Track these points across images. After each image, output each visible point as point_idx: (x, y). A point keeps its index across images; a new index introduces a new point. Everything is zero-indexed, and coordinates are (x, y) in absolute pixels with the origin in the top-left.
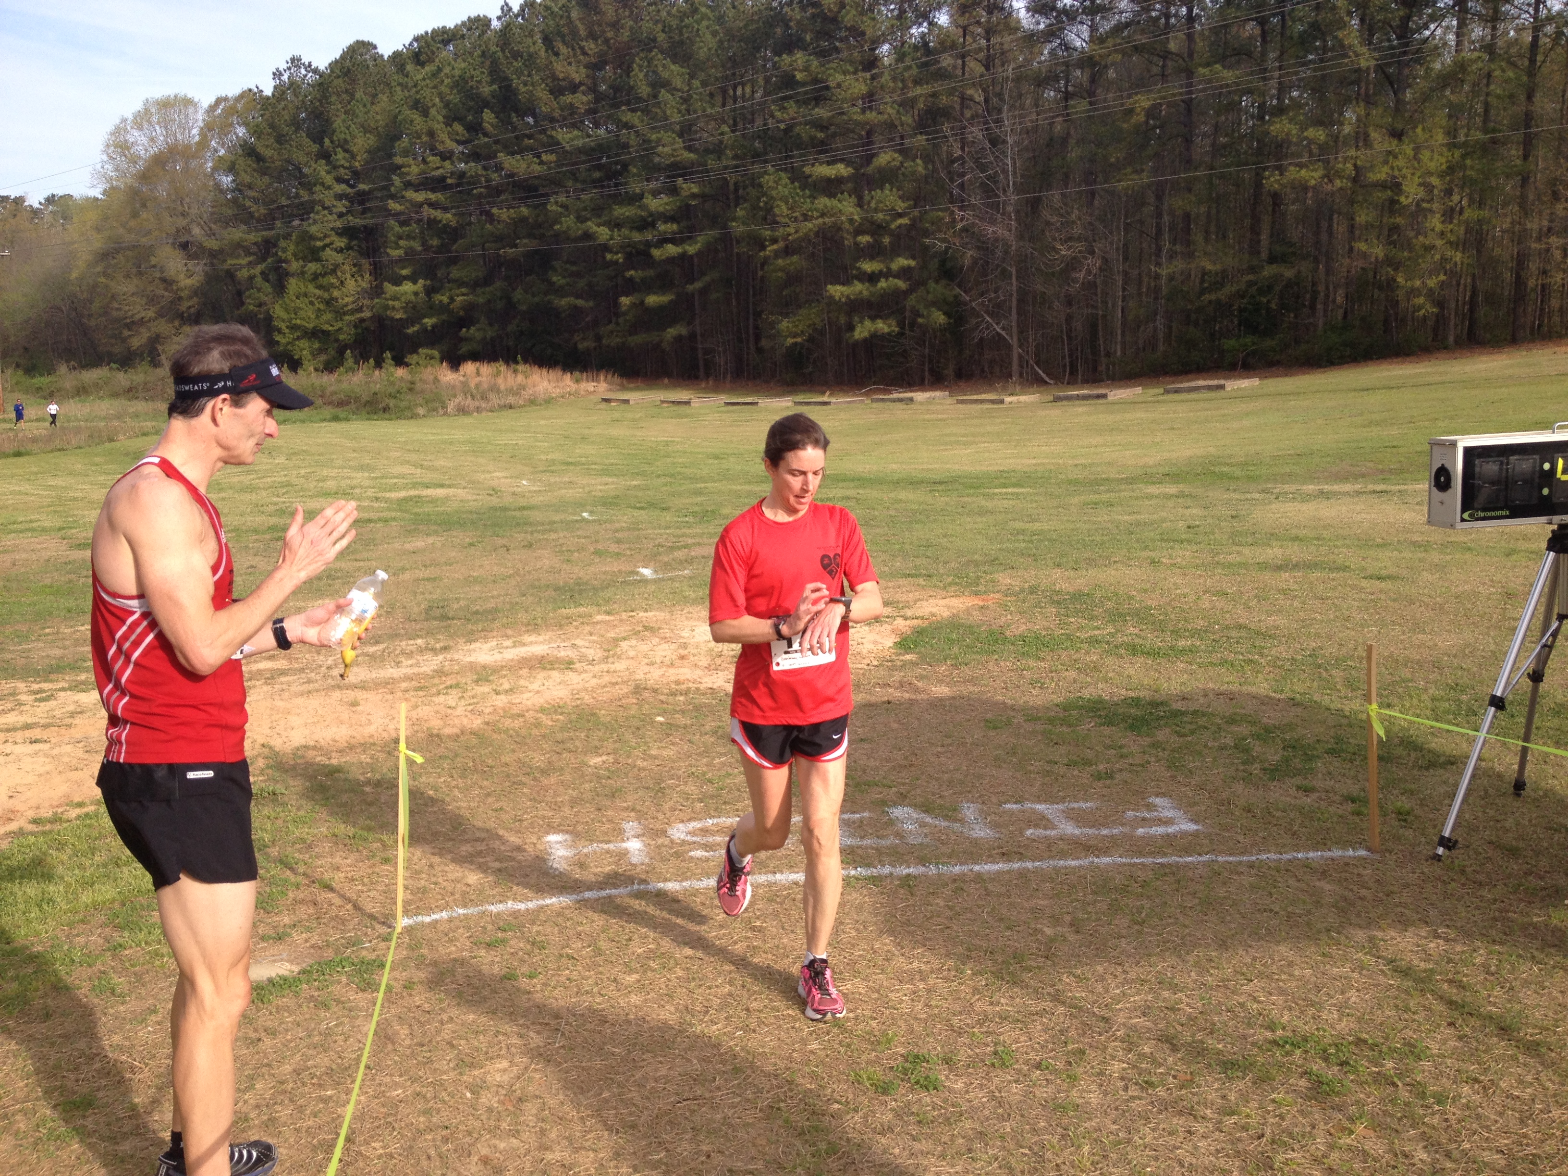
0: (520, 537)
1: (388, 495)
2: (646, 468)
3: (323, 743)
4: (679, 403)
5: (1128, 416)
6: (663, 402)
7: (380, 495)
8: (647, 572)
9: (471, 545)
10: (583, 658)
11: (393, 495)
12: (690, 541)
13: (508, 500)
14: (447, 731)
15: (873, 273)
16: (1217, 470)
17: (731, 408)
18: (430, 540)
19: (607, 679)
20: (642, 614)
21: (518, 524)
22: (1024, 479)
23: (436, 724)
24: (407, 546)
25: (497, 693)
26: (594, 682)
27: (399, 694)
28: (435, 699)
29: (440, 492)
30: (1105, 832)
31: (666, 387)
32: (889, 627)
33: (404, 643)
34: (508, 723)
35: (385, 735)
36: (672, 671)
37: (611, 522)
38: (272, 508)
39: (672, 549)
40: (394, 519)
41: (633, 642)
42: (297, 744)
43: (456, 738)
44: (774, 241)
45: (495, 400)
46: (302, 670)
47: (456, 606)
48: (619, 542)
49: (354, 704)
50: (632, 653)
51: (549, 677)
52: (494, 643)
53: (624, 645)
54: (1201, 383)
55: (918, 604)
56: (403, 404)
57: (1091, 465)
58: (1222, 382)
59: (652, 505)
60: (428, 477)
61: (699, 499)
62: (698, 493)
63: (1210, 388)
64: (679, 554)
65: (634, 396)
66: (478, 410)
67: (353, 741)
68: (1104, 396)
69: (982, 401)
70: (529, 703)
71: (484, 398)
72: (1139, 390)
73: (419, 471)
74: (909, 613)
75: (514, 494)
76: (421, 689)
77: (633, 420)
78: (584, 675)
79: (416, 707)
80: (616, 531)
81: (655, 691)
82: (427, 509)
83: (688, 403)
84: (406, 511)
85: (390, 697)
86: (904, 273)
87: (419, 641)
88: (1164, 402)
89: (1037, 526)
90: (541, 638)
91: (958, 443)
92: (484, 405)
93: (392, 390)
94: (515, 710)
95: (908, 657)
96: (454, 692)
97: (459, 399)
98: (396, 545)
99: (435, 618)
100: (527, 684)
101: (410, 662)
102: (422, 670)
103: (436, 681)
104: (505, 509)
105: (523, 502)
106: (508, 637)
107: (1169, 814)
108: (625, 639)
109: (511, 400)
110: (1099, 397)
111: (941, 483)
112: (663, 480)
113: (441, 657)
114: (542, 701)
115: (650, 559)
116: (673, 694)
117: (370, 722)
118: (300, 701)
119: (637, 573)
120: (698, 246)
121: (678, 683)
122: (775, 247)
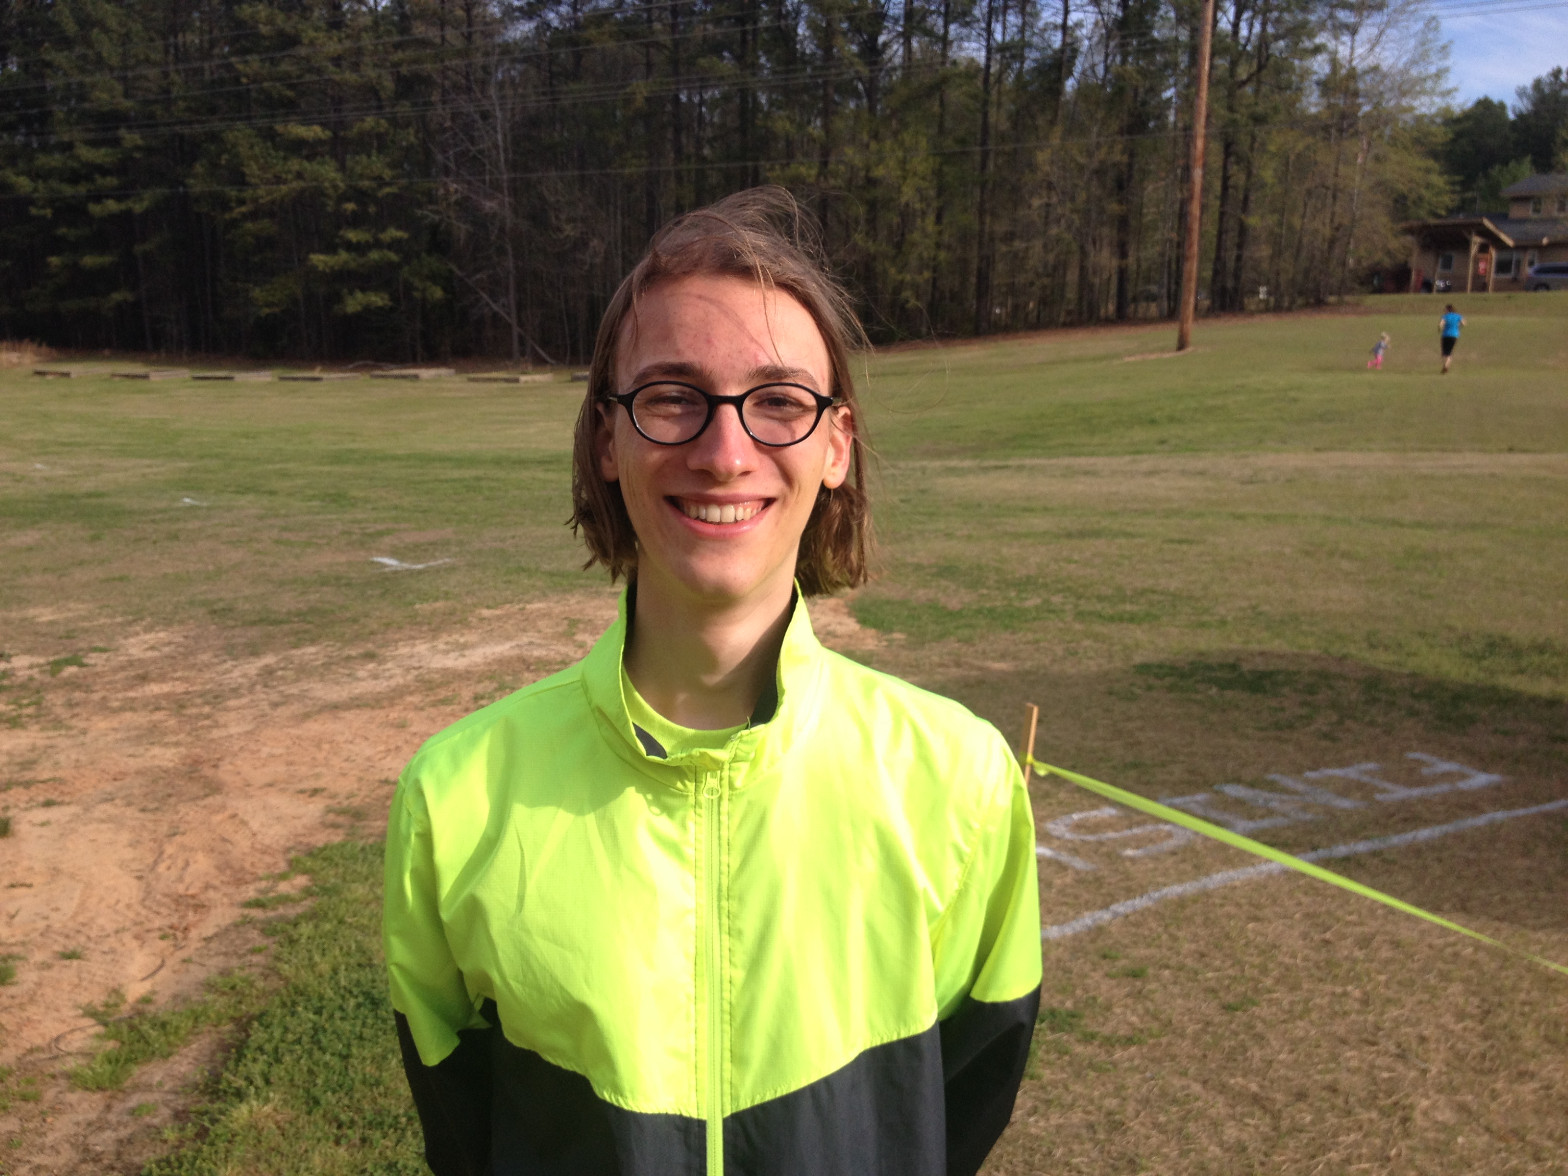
4: (134, 377)
6: (114, 375)
12: (377, 527)
13: (52, 487)
15: (359, 243)
17: (200, 383)
18: (32, 534)
20: (528, 606)
39: (372, 536)
44: (241, 202)
48: (287, 529)
59: (248, 489)
61: (298, 482)
62: (284, 474)
65: (76, 369)
69: (495, 380)
75: (45, 479)
77: (87, 395)
83: (145, 377)
86: (394, 245)
95: (898, 635)
119: (382, 564)
120: (146, 204)
122: (243, 209)
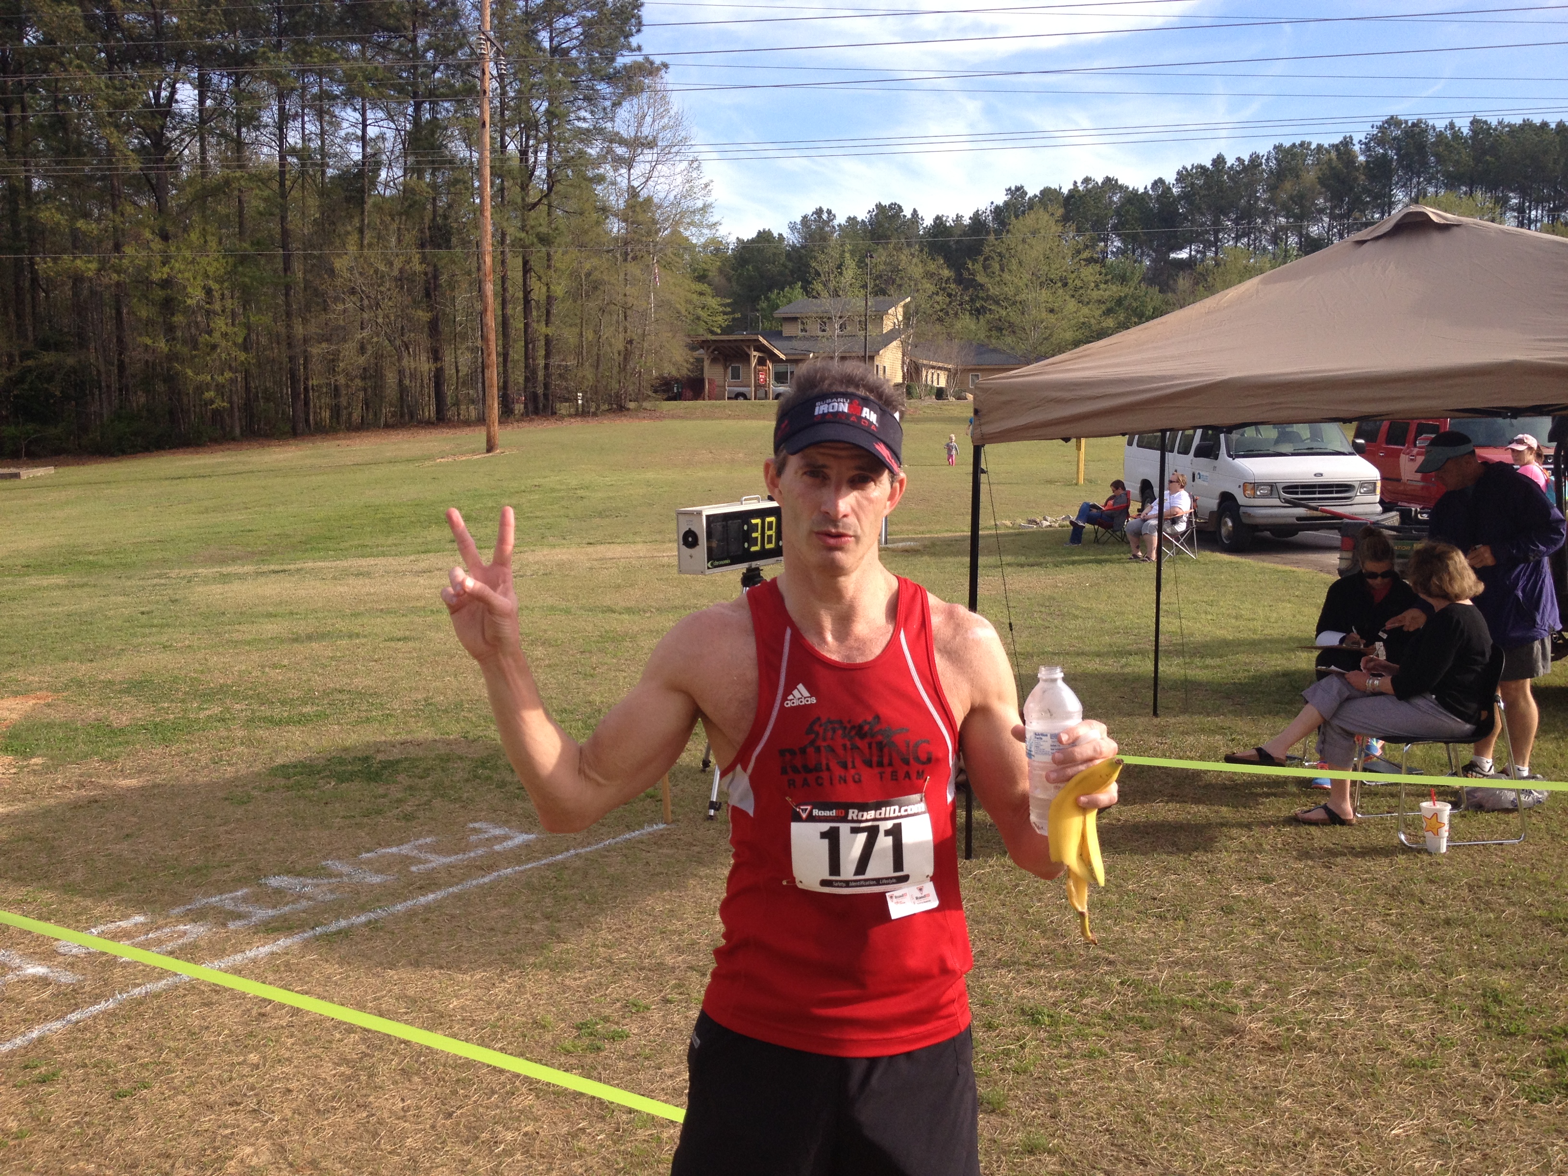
30: (472, 854)
63: (3, 476)
107: (498, 832)
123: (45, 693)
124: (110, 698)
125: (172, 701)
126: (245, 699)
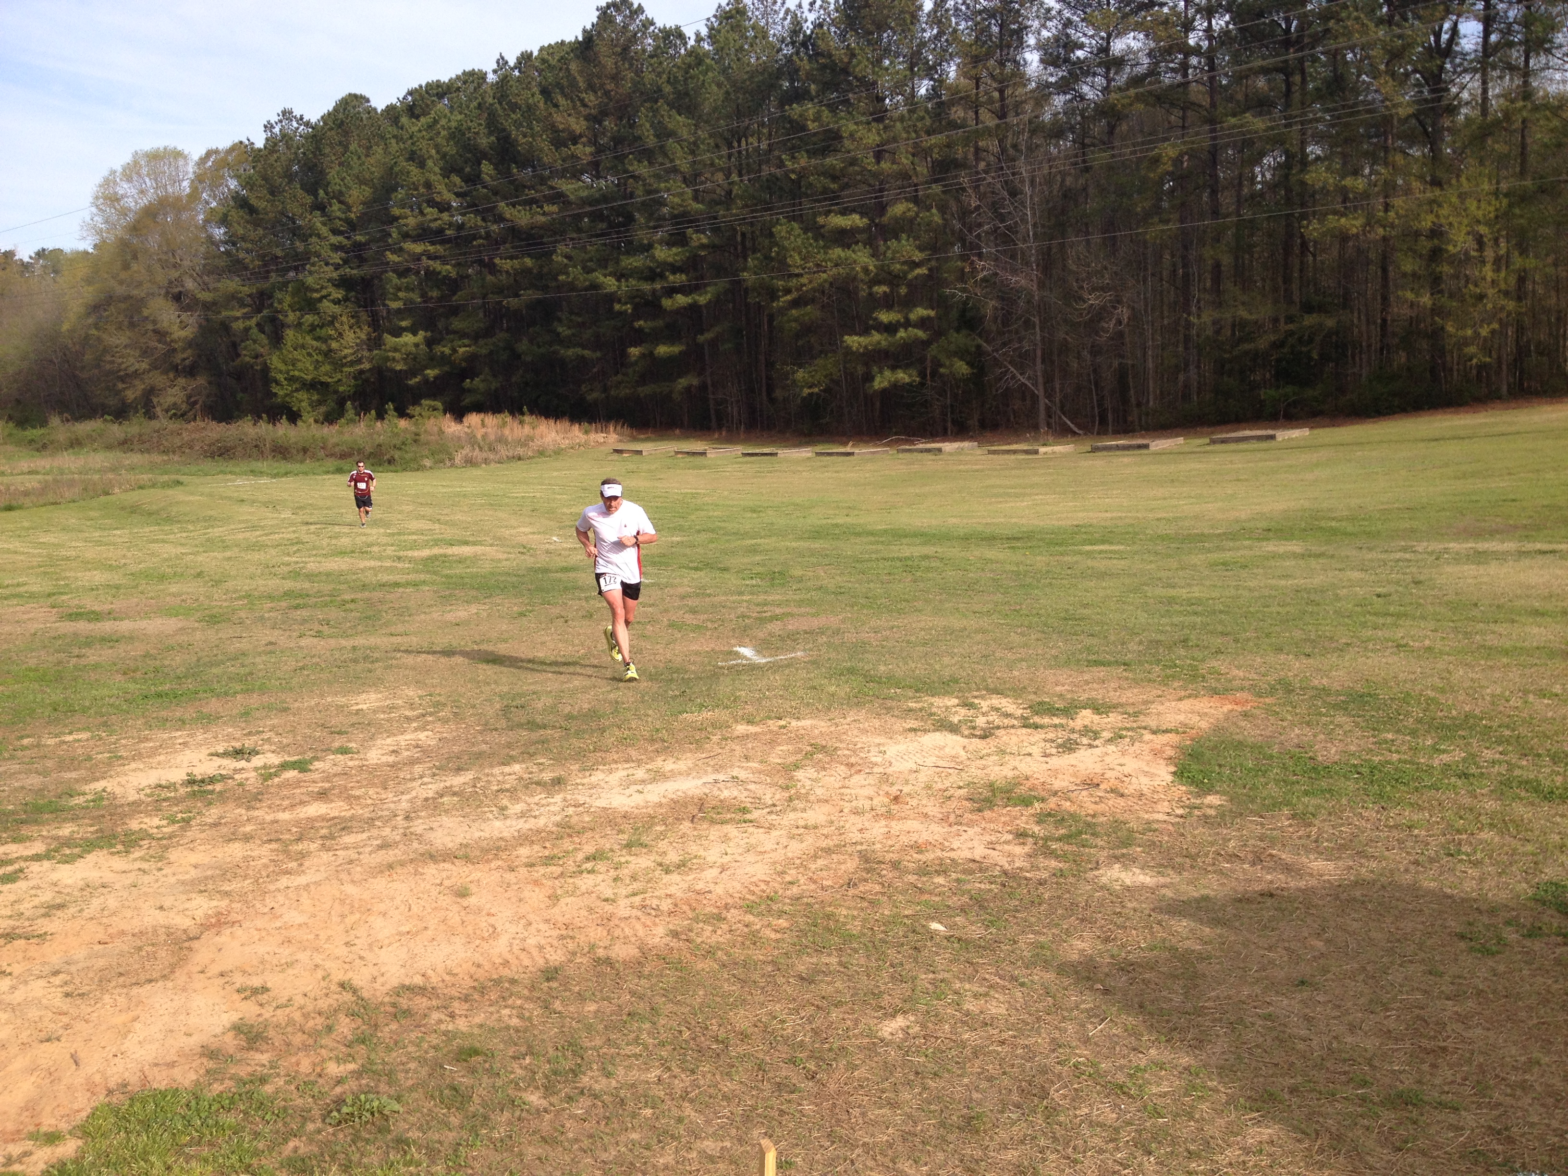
0: (575, 605)
1: (410, 553)
2: (681, 522)
3: (435, 980)
4: (694, 454)
5: (1182, 467)
6: (677, 453)
7: (401, 553)
8: (747, 652)
9: (522, 614)
10: (757, 801)
11: (416, 554)
12: (778, 611)
13: (542, 560)
14: (622, 952)
15: (891, 323)
16: (1323, 524)
17: (748, 459)
18: (473, 609)
19: (810, 842)
20: (794, 723)
21: (566, 589)
22: (1107, 536)
23: (596, 934)
24: (449, 617)
25: (667, 871)
26: (796, 848)
27: (523, 871)
28: (578, 881)
29: (466, 550)
31: (678, 438)
32: (1146, 747)
33: (496, 771)
34: (707, 935)
35: (527, 962)
36: (896, 826)
37: (672, 586)
38: (286, 569)
39: (762, 621)
40: (424, 582)
41: (811, 772)
42: (394, 982)
43: (637, 966)
44: (787, 291)
45: (503, 451)
46: (370, 822)
47: (540, 705)
48: (694, 611)
49: (462, 893)
50: (819, 792)
51: (726, 839)
52: (622, 773)
53: (799, 774)
54: (1248, 433)
55: (1155, 708)
56: (408, 456)
57: (1176, 519)
58: (1270, 432)
59: (707, 565)
60: (449, 533)
61: (758, 558)
62: (753, 550)
63: (1260, 438)
64: (775, 627)
65: (647, 447)
66: (486, 461)
67: (480, 974)
68: (1146, 447)
69: (1015, 452)
70: (719, 890)
71: (492, 449)
72: (1180, 440)
73: (437, 526)
74: (1153, 724)
75: (548, 552)
76: (549, 860)
77: (650, 471)
78: (775, 833)
79: (554, 898)
80: (683, 598)
81: (895, 865)
82: (458, 570)
83: (703, 454)
84: (435, 573)
85: (510, 877)
86: (923, 323)
87: (517, 767)
88: (1212, 452)
89: (1183, 593)
90: (682, 765)
91: (1009, 495)
92: (492, 456)
93: (398, 442)
94: (708, 910)
95: (1213, 799)
96: (601, 866)
97: (466, 451)
98: (435, 615)
99: (520, 725)
100: (702, 853)
101: (519, 808)
102: (541, 822)
103: (567, 845)
104: (546, 571)
105: (560, 562)
106: (639, 762)
108: (797, 767)
109: (520, 451)
110: (1140, 447)
111: (1018, 539)
112: (704, 536)
113: (558, 798)
114: (738, 887)
115: (743, 633)
116: (923, 871)
117: (494, 933)
118: (379, 884)
119: (737, 655)
120: (708, 296)
121: (919, 848)
122: (788, 297)
123: (1245, 695)
124: (1321, 714)
125: (1398, 731)
126: (1499, 742)
